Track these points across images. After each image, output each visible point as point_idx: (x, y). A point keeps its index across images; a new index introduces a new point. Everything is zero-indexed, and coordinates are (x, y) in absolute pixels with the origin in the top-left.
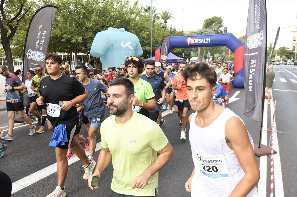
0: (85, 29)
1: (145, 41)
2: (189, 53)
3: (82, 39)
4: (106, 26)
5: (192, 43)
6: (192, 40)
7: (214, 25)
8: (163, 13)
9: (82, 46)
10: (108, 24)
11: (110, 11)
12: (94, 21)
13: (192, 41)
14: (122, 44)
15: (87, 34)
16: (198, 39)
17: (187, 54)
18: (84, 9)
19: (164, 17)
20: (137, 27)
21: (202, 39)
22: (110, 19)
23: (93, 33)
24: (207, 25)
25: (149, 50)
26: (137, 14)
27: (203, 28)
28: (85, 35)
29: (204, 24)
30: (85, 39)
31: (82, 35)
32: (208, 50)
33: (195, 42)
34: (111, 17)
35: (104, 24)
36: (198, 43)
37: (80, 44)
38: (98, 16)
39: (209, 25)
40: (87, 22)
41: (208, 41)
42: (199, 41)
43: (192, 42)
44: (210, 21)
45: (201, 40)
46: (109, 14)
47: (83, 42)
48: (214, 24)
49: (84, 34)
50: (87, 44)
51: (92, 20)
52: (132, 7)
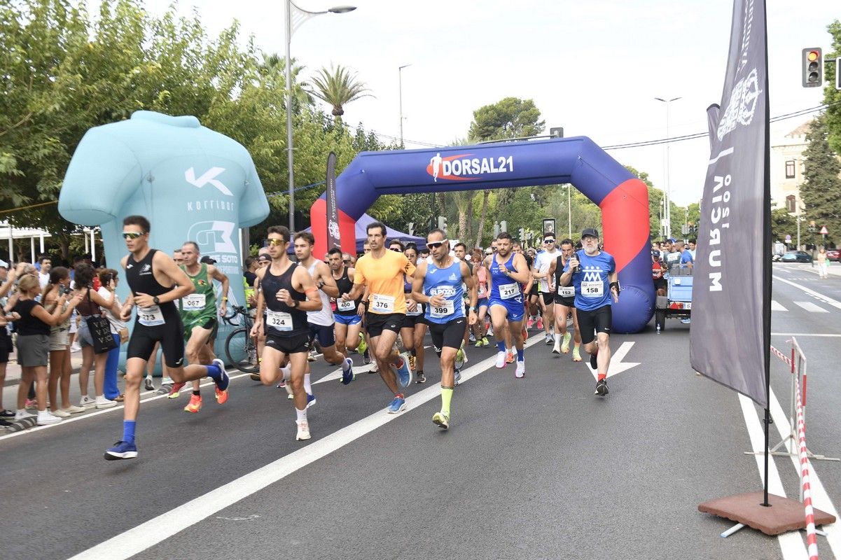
0: (29, 123)
1: (267, 173)
2: (430, 223)
3: (14, 162)
4: (114, 115)
5: (449, 173)
6: (449, 164)
7: (507, 127)
8: (327, 79)
9: (14, 189)
10: (123, 106)
11: (129, 58)
12: (67, 93)
13: (447, 167)
14: (190, 176)
15: (36, 142)
16: (468, 161)
17: (423, 224)
18: (25, 48)
19: (331, 93)
20: (237, 121)
21: (485, 161)
22: (129, 90)
23: (63, 140)
24: (485, 128)
25: (284, 208)
26: (237, 75)
27: (472, 137)
28: (30, 147)
29: (476, 126)
30: (28, 163)
31: (14, 148)
32: (494, 218)
33: (457, 169)
34: (133, 80)
35: (106, 105)
36: (470, 173)
37: (8, 182)
38: (83, 74)
39: (492, 127)
40: (35, 98)
41: (507, 166)
42: (474, 165)
43: (447, 171)
44: (495, 115)
45: (480, 164)
46: (127, 72)
47: (21, 173)
48: (509, 123)
49: (23, 142)
50: (37, 180)
51: (60, 87)
52: (215, 48)
